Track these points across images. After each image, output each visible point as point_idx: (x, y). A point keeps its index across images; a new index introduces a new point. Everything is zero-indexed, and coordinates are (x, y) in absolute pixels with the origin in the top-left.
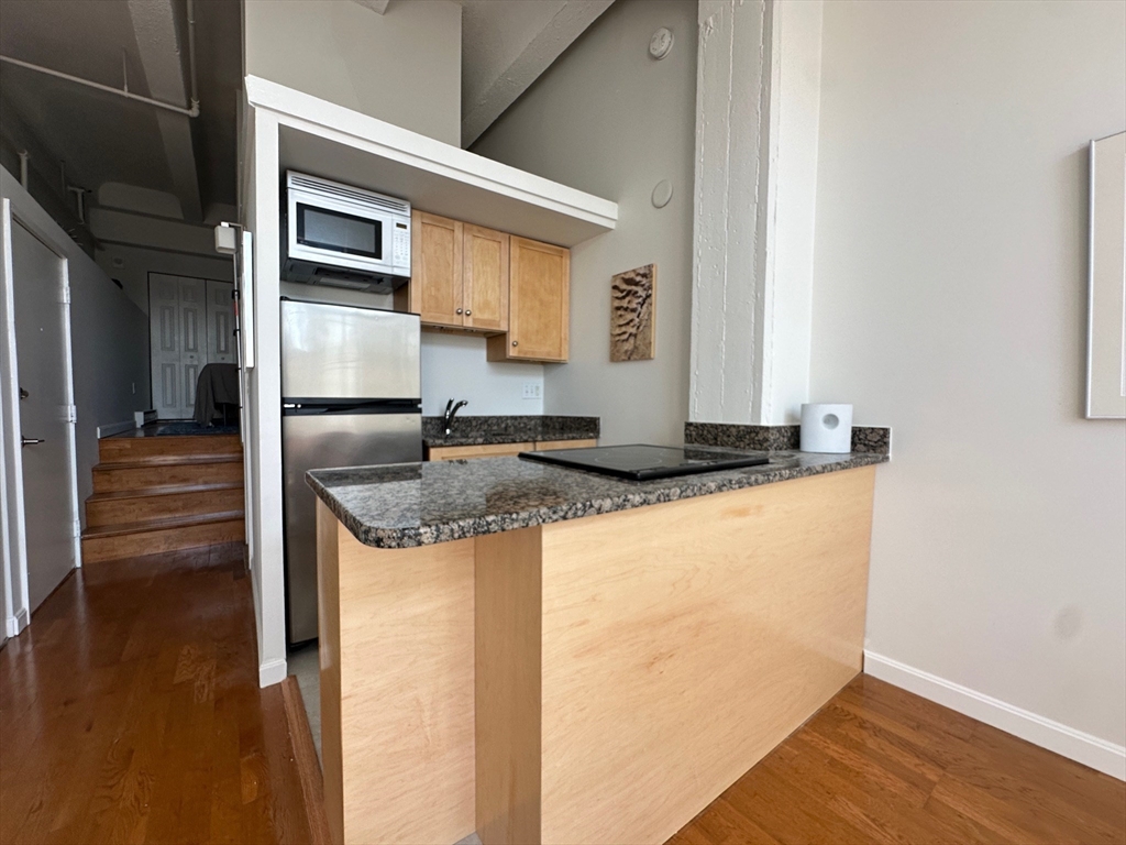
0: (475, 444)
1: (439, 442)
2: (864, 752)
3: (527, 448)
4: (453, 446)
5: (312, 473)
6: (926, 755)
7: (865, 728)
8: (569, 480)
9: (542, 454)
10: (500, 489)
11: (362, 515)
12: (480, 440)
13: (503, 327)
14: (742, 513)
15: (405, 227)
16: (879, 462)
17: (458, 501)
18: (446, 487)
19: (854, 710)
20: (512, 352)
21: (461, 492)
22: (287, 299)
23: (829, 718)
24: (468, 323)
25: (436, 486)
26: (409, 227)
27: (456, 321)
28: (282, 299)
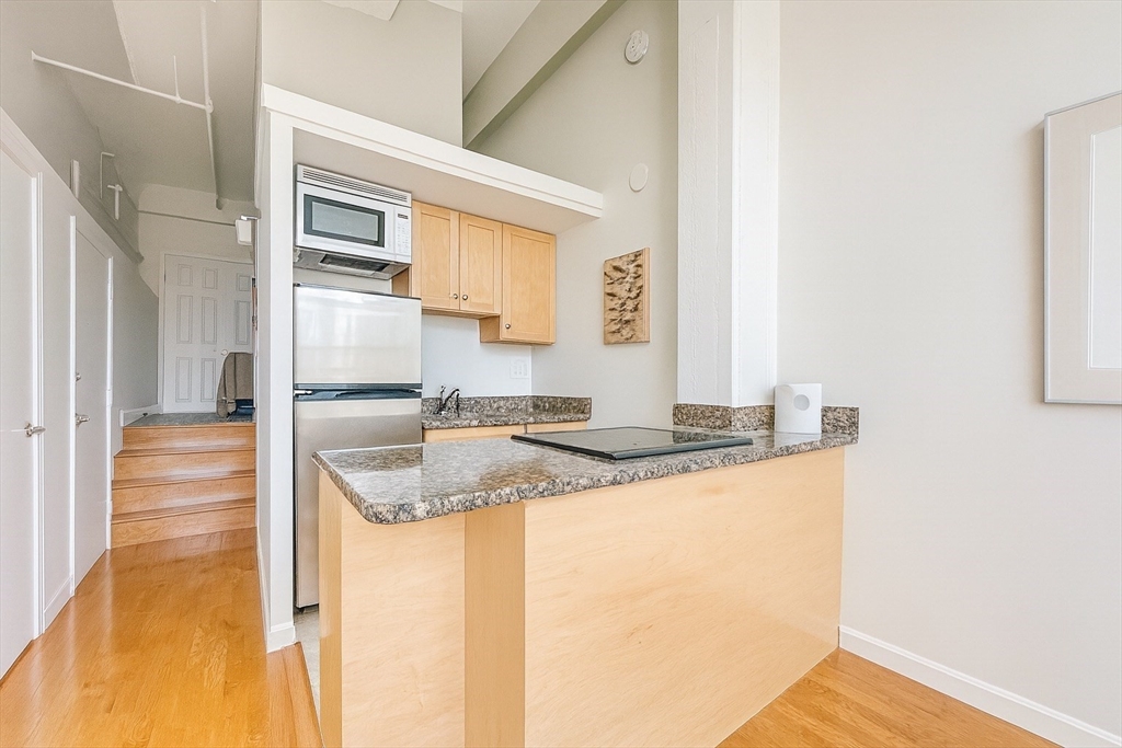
0: (470, 427)
1: (435, 424)
2: (837, 725)
3: (519, 431)
4: (449, 428)
5: (323, 454)
6: (897, 728)
7: (839, 702)
8: (557, 461)
9: (533, 437)
10: (494, 468)
11: (367, 494)
12: (475, 423)
13: (497, 312)
14: (717, 491)
15: (406, 217)
16: (848, 443)
17: (455, 479)
18: (446, 468)
19: (828, 683)
20: (504, 334)
21: (459, 470)
22: (299, 285)
23: (804, 692)
24: (465, 307)
25: (436, 466)
26: (410, 217)
27: (453, 306)
28: (294, 285)
